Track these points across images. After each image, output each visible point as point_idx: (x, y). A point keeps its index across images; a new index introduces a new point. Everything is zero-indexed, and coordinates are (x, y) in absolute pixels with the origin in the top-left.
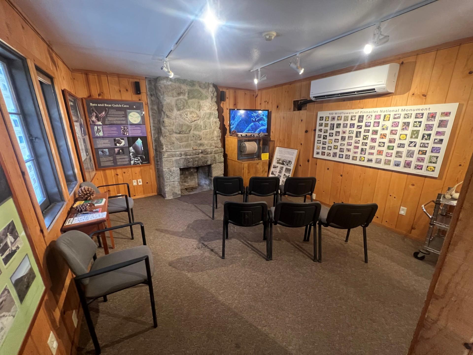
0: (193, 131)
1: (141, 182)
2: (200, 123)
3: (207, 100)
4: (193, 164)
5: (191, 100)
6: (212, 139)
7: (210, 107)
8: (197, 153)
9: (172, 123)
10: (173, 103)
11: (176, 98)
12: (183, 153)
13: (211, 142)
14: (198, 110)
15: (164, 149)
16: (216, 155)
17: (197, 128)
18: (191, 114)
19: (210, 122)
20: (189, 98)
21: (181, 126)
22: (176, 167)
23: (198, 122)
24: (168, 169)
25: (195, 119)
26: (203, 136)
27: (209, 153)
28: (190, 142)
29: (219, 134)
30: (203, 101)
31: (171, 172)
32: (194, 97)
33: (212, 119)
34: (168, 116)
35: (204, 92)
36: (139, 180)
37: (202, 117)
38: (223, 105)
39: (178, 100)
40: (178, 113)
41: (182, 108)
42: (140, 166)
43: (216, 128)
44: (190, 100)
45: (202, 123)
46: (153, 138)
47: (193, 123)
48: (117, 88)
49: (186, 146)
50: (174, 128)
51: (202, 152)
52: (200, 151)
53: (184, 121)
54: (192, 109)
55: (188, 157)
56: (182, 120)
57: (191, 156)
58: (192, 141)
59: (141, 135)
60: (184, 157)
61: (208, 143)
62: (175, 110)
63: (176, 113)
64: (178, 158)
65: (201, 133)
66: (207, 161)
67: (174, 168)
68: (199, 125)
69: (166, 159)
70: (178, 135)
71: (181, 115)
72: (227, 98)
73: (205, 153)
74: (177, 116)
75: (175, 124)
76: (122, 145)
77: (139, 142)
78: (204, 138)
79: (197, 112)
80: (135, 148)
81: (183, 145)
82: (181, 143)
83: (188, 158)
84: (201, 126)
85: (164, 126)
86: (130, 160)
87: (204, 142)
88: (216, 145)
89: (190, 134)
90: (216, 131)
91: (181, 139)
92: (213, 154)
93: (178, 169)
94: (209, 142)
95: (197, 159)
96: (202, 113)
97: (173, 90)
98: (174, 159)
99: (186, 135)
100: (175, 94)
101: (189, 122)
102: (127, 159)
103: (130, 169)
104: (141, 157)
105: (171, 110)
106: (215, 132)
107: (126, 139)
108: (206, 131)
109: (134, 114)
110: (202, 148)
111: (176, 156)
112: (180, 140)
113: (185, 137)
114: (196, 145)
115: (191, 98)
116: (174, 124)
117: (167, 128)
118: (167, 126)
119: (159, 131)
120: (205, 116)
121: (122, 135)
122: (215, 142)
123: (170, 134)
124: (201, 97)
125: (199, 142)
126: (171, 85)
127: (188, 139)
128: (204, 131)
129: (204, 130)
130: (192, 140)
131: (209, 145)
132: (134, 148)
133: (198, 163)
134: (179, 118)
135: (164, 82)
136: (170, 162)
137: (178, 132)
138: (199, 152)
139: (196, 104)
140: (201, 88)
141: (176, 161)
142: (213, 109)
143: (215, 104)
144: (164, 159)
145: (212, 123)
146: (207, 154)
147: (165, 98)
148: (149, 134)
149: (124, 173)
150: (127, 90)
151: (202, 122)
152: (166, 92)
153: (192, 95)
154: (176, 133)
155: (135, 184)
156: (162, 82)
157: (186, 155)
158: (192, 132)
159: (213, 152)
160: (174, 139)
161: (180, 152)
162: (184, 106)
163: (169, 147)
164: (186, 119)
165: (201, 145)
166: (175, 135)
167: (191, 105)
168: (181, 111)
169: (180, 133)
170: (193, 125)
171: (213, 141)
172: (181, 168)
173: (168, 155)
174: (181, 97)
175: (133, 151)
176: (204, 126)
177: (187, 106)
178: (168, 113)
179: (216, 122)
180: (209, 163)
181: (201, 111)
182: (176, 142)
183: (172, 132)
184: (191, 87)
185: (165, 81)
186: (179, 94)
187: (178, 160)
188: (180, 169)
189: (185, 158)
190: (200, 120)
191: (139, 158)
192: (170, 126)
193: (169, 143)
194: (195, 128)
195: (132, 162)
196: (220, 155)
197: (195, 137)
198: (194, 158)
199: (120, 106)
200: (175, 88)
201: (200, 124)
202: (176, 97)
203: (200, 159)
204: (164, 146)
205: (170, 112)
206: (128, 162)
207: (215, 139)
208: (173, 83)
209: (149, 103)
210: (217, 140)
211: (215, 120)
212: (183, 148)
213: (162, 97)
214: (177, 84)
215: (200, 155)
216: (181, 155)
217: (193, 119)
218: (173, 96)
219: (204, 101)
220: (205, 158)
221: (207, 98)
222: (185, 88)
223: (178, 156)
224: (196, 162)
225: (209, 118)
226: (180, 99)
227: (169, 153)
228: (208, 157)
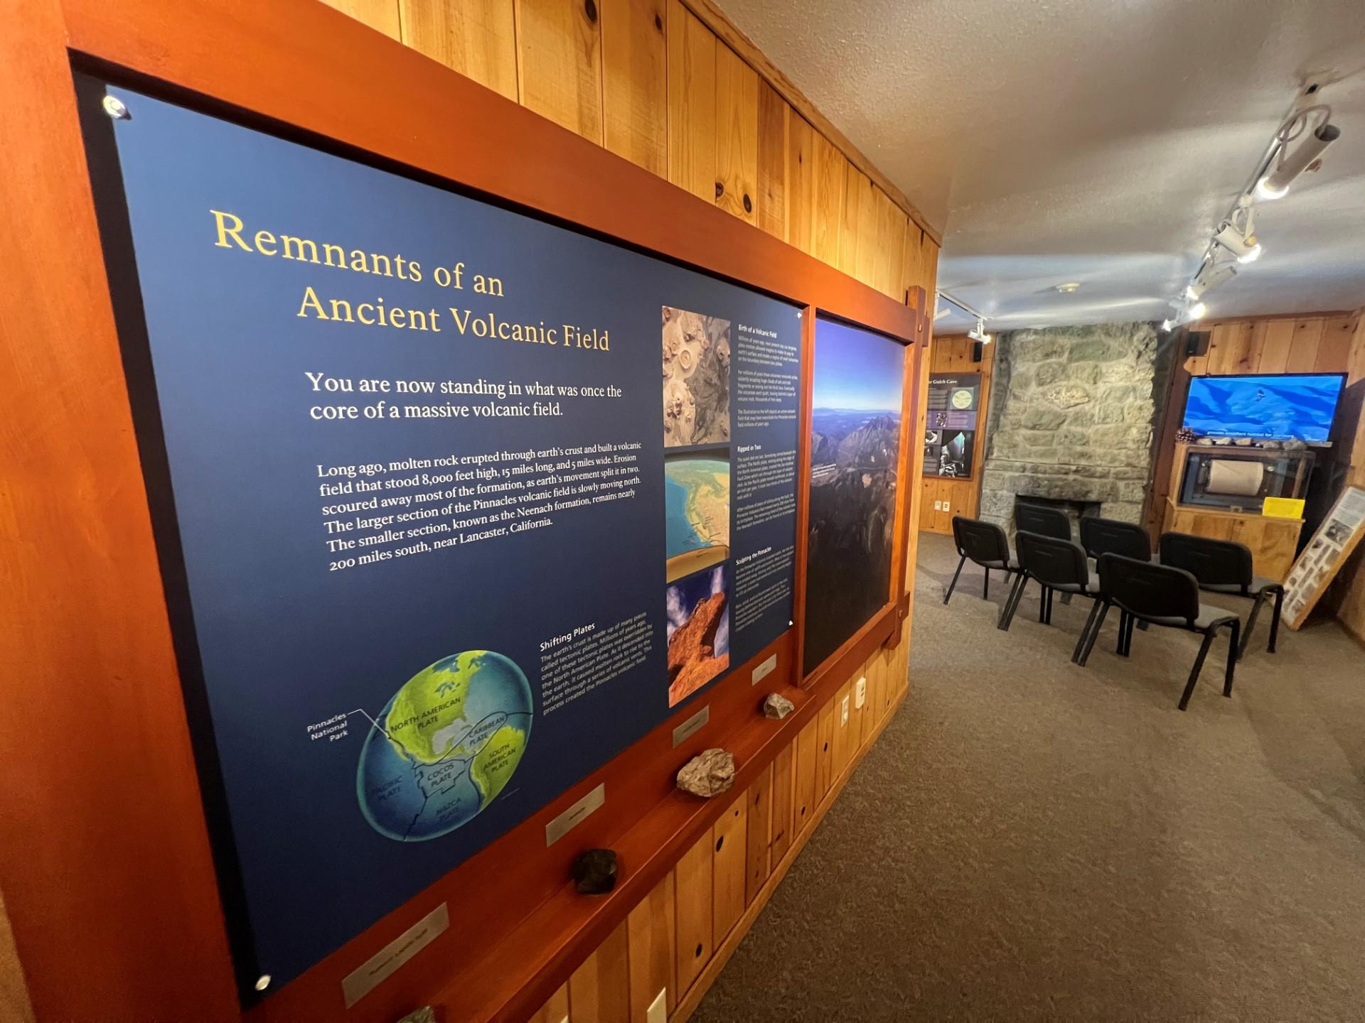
0: (1070, 424)
1: (948, 506)
2: (1095, 409)
3: (1124, 360)
4: (1048, 492)
5: (1077, 364)
6: (1119, 446)
7: (1128, 374)
8: (1063, 471)
9: (1022, 409)
10: (1032, 372)
11: (1039, 364)
12: (1029, 466)
13: (1116, 452)
14: (1092, 382)
15: (995, 455)
16: (1121, 485)
17: (1077, 419)
18: (1068, 391)
19: (1122, 410)
20: (1070, 360)
21: (1040, 414)
22: (1007, 490)
23: (1087, 407)
24: (991, 490)
25: (1077, 402)
26: (1093, 437)
27: (1098, 474)
28: (1054, 446)
29: (1144, 437)
30: (1109, 363)
31: (995, 497)
32: (1083, 358)
33: (1131, 399)
34: (1015, 397)
35: (1114, 344)
36: (945, 503)
37: (1099, 395)
38: (1193, 367)
39: (1041, 367)
40: (1040, 389)
41: (1048, 380)
42: (953, 480)
43: (1139, 421)
44: (1074, 365)
45: (1097, 410)
46: (987, 435)
47: (1070, 409)
48: (946, 355)
49: (1043, 455)
50: (1023, 417)
51: (1076, 471)
52: (1074, 468)
53: (1049, 405)
54: (1072, 383)
55: (1040, 475)
56: (1046, 403)
57: (1047, 476)
58: (1061, 446)
59: (965, 427)
60: (1030, 474)
61: (1105, 455)
62: (1034, 384)
63: (1034, 389)
64: (1017, 474)
65: (1090, 431)
66: (1088, 492)
67: (1005, 492)
68: (1086, 414)
69: (991, 472)
70: (1030, 432)
71: (1044, 394)
72: (1213, 346)
73: (1086, 474)
74: (1035, 396)
75: (1028, 410)
76: (932, 441)
77: (960, 440)
78: (1096, 441)
79: (1087, 386)
80: (952, 450)
81: (1036, 452)
82: (1034, 448)
83: (1038, 478)
84: (1093, 416)
85: (1005, 415)
86: (939, 467)
87: (1094, 450)
88: (1130, 460)
89: (1060, 430)
90: (1138, 428)
91: (1035, 440)
92: (1111, 479)
93: (1013, 495)
94: (1110, 451)
95: (1060, 483)
96: (1102, 387)
97: (1037, 349)
98: (1008, 474)
99: (1048, 433)
100: (1039, 355)
101: (1062, 407)
102: (935, 465)
103: (935, 482)
104: (958, 465)
105: (1025, 384)
106: (1134, 431)
107: (940, 433)
108: (1107, 426)
109: (963, 394)
110: (1083, 462)
111: (1012, 470)
112: (1033, 441)
113: (1045, 436)
114: (1070, 455)
115: (1077, 360)
116: (1025, 410)
117: (1010, 417)
118: (1010, 414)
119: (996, 425)
120: (1109, 394)
121: (935, 427)
122: (1129, 452)
123: (1013, 429)
124: (1105, 354)
125: (1079, 449)
126: (1034, 342)
127: (1052, 441)
128: (1099, 426)
129: (1099, 423)
130: (1060, 444)
131: (1108, 458)
132: (949, 449)
133: (1062, 492)
134: (1040, 400)
135: (1023, 338)
136: (998, 478)
137: (1030, 425)
138: (1069, 469)
139: (1088, 371)
140: (1110, 336)
141: (1011, 478)
142: (1137, 378)
143: (1149, 365)
144: (987, 471)
145: (1128, 409)
146: (1092, 476)
147: (1017, 366)
148: (981, 427)
149: (926, 486)
150: (961, 357)
151: (1097, 408)
152: (1021, 354)
153: (1077, 353)
154: (1026, 427)
155: (937, 507)
156: (1018, 338)
157: (1035, 469)
158: (1065, 426)
159: (1111, 475)
160: (1018, 439)
161: (1022, 464)
162: (1054, 378)
163: (1006, 451)
164: (1055, 401)
165: (1082, 455)
166: (1023, 431)
167: (1073, 372)
168: (1046, 387)
169: (1033, 428)
170: (1072, 414)
171: (1124, 451)
172: (1020, 494)
173: (996, 465)
174: (1053, 360)
175: (946, 452)
176: (1102, 416)
177: (1063, 377)
178: (1017, 391)
179: (1140, 408)
180: (1093, 497)
181: (1100, 384)
182: (1021, 445)
183: (1017, 425)
184: (1082, 338)
185: (1024, 336)
186: (1047, 355)
187: (1016, 477)
188: (1018, 496)
189: (1032, 477)
190: (1092, 404)
191: (954, 465)
192: (1015, 414)
193: (1006, 446)
194: (1076, 419)
195: (941, 471)
196: (1133, 484)
197: (1070, 437)
198: (1053, 480)
199: (944, 382)
200: (1043, 346)
201: (1093, 411)
202: (1040, 360)
203: (1068, 484)
204: (996, 450)
205: (1022, 388)
206: (934, 470)
207: (1130, 445)
208: (1038, 337)
209: (994, 373)
210: (1138, 448)
211: (1139, 402)
212: (1037, 457)
213: (1013, 363)
214: (1048, 338)
215: (1071, 477)
216: (1024, 469)
217: (1073, 402)
218: (1034, 360)
219: (1113, 363)
220: (1083, 484)
221: (1121, 355)
222: (1066, 342)
223: (1017, 471)
224: (1057, 490)
225: (1120, 399)
226: (1051, 363)
227: (998, 462)
228: (1092, 483)
